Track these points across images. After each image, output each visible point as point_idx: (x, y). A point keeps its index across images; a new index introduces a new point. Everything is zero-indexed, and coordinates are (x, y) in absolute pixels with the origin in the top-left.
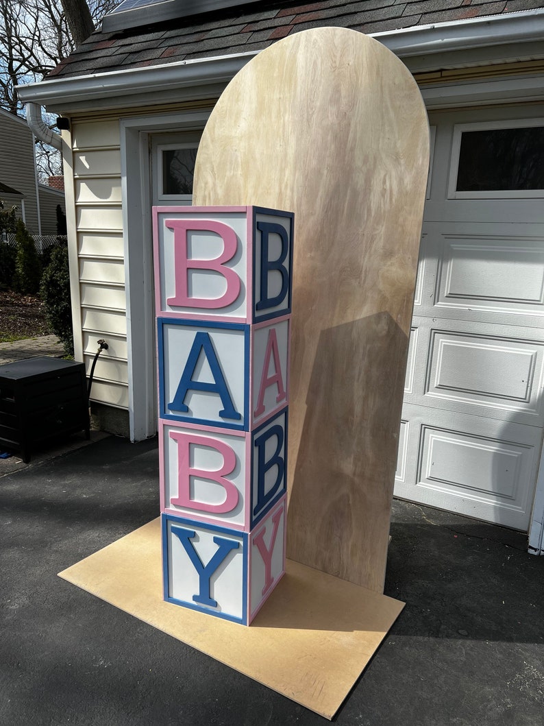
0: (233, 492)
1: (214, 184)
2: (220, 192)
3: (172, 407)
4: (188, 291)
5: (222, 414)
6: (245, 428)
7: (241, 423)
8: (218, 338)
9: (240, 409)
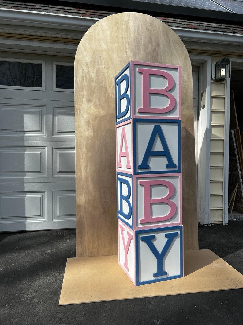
0: (174, 207)
1: (89, 71)
2: (93, 75)
3: (140, 167)
4: (150, 104)
5: (167, 167)
6: (179, 171)
7: (177, 169)
8: (165, 128)
9: (176, 162)
